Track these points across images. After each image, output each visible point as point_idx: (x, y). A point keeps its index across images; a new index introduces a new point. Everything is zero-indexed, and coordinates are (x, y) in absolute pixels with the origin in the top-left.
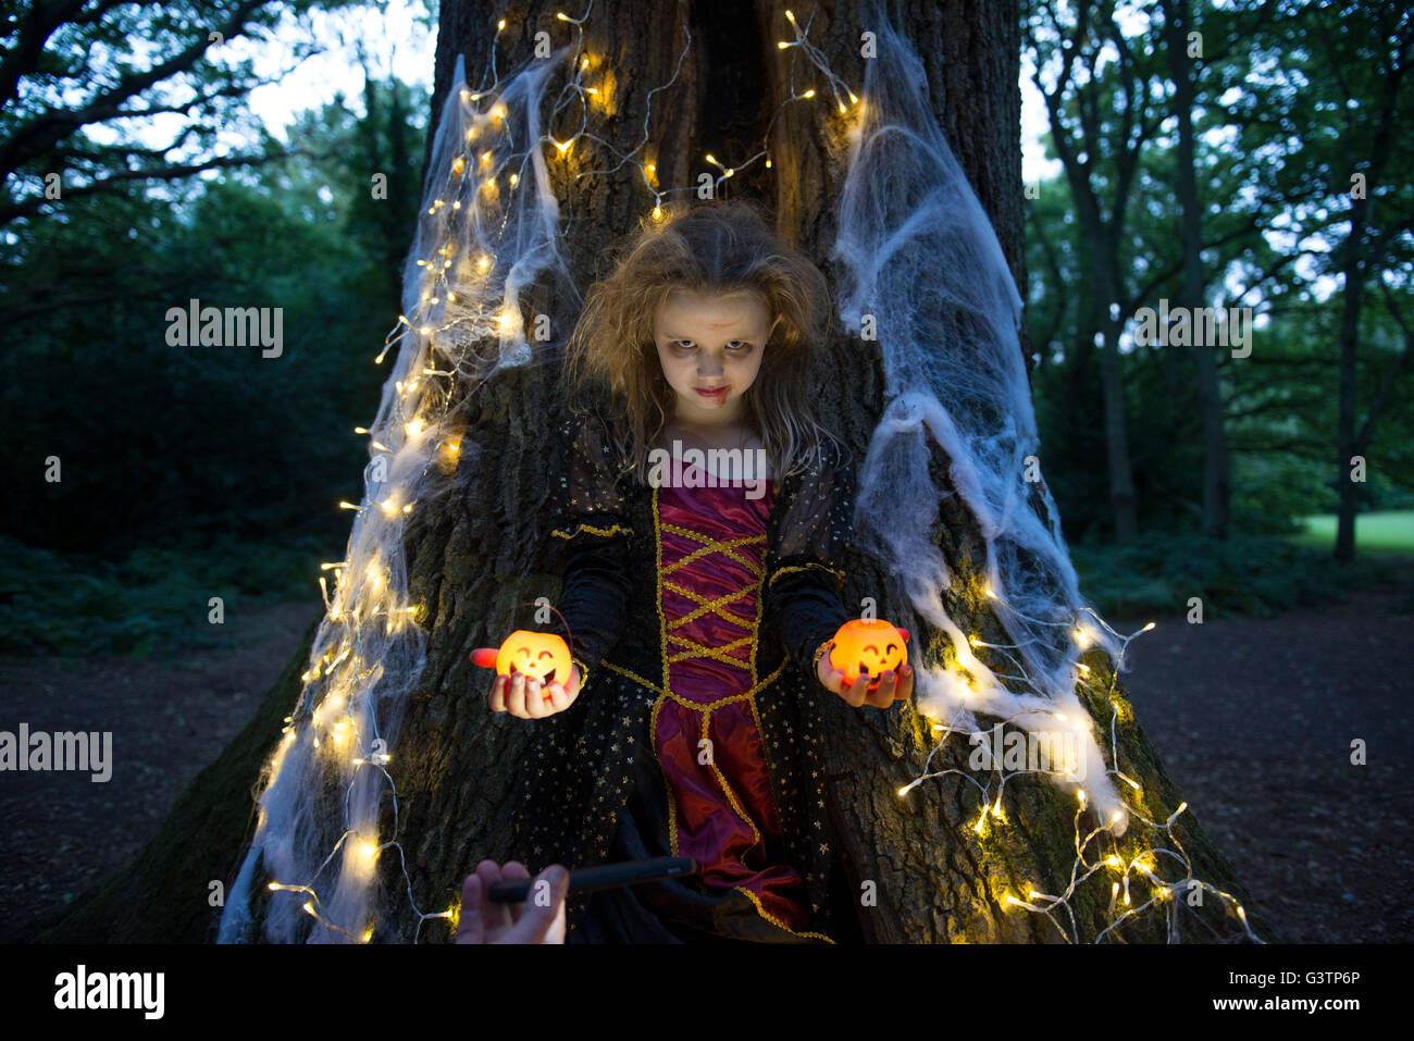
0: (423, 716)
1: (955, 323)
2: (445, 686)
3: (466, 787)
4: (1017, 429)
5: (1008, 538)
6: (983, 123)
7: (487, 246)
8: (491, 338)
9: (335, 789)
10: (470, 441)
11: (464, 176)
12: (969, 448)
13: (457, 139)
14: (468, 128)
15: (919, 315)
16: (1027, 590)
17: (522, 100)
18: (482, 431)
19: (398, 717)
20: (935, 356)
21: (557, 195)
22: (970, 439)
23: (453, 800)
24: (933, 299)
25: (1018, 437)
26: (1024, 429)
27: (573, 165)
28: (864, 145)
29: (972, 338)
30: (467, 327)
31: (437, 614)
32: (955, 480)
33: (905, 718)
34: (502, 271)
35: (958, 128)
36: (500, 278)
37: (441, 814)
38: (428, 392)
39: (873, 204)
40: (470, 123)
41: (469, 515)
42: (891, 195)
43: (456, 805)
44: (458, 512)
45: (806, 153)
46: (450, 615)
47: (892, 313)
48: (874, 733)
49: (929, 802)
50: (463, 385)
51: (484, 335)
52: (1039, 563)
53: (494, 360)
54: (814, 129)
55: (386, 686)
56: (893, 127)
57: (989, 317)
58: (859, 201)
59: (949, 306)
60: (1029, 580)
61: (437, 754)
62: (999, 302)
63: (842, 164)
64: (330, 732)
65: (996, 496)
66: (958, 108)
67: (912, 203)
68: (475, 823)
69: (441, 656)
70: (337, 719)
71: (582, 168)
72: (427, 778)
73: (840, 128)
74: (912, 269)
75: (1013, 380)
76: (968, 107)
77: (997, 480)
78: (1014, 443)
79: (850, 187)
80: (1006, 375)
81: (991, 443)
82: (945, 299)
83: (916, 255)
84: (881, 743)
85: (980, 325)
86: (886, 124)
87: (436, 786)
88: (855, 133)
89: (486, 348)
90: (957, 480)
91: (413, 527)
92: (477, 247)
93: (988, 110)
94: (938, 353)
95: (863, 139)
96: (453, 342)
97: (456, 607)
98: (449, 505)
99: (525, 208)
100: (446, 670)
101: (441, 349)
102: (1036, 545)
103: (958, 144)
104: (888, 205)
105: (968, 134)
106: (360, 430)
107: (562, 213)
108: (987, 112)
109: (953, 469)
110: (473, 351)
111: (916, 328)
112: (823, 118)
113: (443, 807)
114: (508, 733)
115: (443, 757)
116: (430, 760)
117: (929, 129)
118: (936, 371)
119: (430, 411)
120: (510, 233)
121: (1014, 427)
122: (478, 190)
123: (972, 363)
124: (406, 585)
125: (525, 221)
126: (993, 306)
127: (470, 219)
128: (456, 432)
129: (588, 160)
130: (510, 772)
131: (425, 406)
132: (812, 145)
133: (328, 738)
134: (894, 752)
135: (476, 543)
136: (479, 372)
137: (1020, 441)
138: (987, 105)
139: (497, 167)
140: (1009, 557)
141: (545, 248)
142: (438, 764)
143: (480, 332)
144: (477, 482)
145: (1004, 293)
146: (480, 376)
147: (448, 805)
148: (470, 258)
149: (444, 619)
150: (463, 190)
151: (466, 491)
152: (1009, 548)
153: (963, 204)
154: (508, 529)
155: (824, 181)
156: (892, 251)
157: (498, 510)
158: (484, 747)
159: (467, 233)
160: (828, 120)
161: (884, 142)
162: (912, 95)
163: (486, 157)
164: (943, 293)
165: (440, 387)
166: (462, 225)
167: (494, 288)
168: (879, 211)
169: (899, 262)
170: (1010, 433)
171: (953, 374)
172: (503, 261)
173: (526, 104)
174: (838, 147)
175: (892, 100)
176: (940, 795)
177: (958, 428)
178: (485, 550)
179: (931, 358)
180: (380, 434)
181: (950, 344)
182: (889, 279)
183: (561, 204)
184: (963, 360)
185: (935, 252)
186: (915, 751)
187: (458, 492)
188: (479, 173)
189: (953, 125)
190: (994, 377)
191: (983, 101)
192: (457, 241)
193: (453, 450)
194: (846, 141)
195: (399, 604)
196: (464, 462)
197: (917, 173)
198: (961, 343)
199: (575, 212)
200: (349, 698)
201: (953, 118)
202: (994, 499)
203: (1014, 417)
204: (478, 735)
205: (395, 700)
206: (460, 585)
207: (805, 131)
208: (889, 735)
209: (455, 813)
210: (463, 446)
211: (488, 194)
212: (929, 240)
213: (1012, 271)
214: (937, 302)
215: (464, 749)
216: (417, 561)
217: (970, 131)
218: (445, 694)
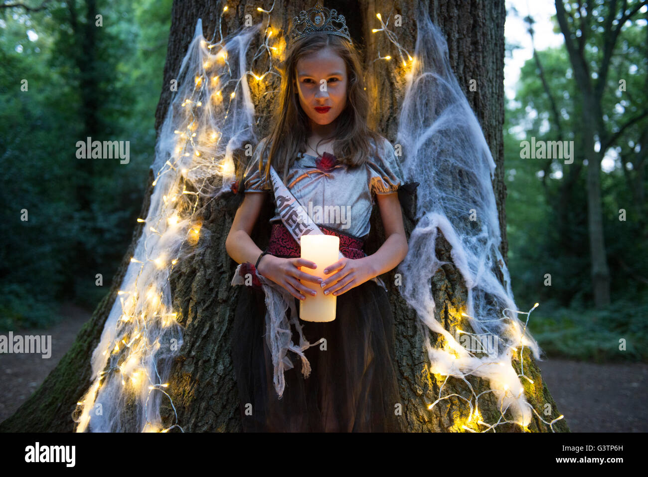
0: (181, 368)
1: (458, 177)
2: (193, 353)
3: (203, 404)
4: (489, 232)
5: (480, 288)
6: (478, 69)
7: (216, 127)
8: (217, 176)
9: (132, 406)
10: (206, 229)
11: (202, 88)
12: (461, 242)
13: (198, 66)
14: (205, 62)
15: (439, 173)
16: (489, 314)
17: (237, 51)
18: (212, 224)
19: (168, 369)
20: (446, 194)
21: (254, 102)
22: (462, 237)
23: (196, 411)
24: (446, 164)
25: (489, 237)
26: (493, 232)
27: (263, 86)
28: (414, 82)
29: (466, 184)
30: (204, 169)
31: (187, 317)
32: (453, 257)
33: (424, 375)
34: (225, 141)
35: (464, 72)
36: (223, 145)
37: (190, 418)
38: (181, 202)
39: (417, 114)
40: (206, 59)
41: (205, 267)
42: (427, 109)
43: (198, 414)
44: (199, 265)
45: (383, 84)
46: (195, 318)
47: (424, 172)
48: (409, 382)
49: (435, 416)
50: (201, 199)
51: (214, 174)
52: (496, 302)
53: (219, 187)
54: (388, 73)
55: (162, 353)
56: (429, 73)
57: (476, 173)
58: (410, 112)
59: (454, 167)
60: (490, 310)
61: (188, 388)
62: (482, 165)
63: (403, 91)
64: (130, 377)
65: (475, 267)
66: (465, 61)
67: (437, 113)
68: (207, 423)
69: (191, 339)
70: (135, 370)
71: (267, 88)
72: (183, 400)
73: (402, 72)
74: (436, 148)
75: (488, 207)
76: (470, 61)
77: (475, 258)
78: (486, 240)
79: (406, 105)
80: (484, 204)
81: (474, 240)
82: (453, 164)
83: (439, 141)
84: (412, 387)
85: (471, 177)
86: (425, 72)
87: (188, 404)
88: (410, 76)
89: (214, 180)
90: (454, 257)
91: (175, 272)
92: (210, 127)
93: (481, 62)
94: (448, 192)
95: (413, 80)
96: (197, 177)
97: (198, 314)
98: (194, 262)
99: (237, 109)
100: (193, 346)
101: (189, 180)
102: (495, 292)
103: (464, 81)
104: (425, 114)
105: (469, 76)
106: (140, 220)
107: (256, 112)
108: (481, 63)
109: (453, 252)
110: (208, 182)
111: (436, 179)
112: (393, 67)
113: (191, 414)
114: (224, 378)
115: (191, 390)
116: (184, 391)
117: (448, 75)
118: (446, 202)
119: (182, 212)
120: (229, 121)
121: (487, 231)
122: (211, 97)
123: (466, 197)
124: (171, 302)
125: (237, 115)
126: (478, 167)
127: (206, 112)
128: (198, 224)
129: (270, 84)
130: (225, 398)
131: (179, 209)
132: (387, 80)
133: (130, 380)
134: (418, 392)
135: (209, 281)
136: (210, 193)
137: (490, 239)
138: (481, 59)
139: (222, 85)
140: (480, 297)
141: (248, 130)
142: (189, 393)
143: (211, 172)
144: (209, 250)
145: (485, 160)
146: (211, 195)
147: (194, 414)
148: (206, 132)
149: (191, 320)
150: (202, 96)
151: (204, 255)
152: (480, 293)
153: (465, 114)
154: (224, 275)
155: (392, 100)
156: (426, 138)
157: (220, 265)
158: (212, 385)
159: (205, 119)
160: (395, 68)
161: (424, 81)
162: (440, 56)
163: (215, 79)
164: (452, 160)
165: (188, 200)
166: (201, 114)
167: (220, 150)
168: (420, 117)
169: (429, 145)
170: (484, 234)
171: (455, 203)
172: (225, 136)
173: (239, 53)
174: (400, 82)
175: (430, 59)
176: (440, 412)
177: (456, 231)
178: (213, 285)
179: (444, 195)
180: (152, 223)
181: (455, 187)
182: (424, 153)
183: (256, 106)
184: (461, 196)
185: (448, 139)
186: (428, 391)
187: (199, 255)
188: (211, 87)
189: (461, 72)
190: (477, 205)
191: (479, 57)
192: (198, 123)
193: (196, 233)
194: (405, 80)
195: (167, 312)
196: (202, 240)
197: (440, 97)
198: (460, 187)
199: (263, 111)
200: (141, 359)
201: (462, 67)
202: (473, 268)
203: (488, 226)
204: (210, 378)
205: (167, 360)
206: (200, 303)
207: (384, 73)
208: (416, 383)
209: (197, 418)
210: (201, 231)
211: (216, 99)
212: (446, 133)
213: (490, 148)
214: (449, 165)
215: (202, 386)
216: (177, 290)
217: (471, 74)
218: (193, 357)
